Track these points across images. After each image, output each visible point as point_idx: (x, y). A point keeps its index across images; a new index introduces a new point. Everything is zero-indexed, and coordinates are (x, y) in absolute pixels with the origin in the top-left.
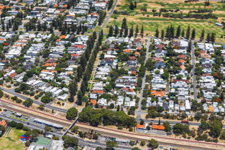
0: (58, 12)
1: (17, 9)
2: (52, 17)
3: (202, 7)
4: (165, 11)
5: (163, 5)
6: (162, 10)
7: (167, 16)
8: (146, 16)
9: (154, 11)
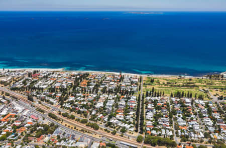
0: (116, 83)
1: (94, 82)
2: (115, 86)
3: (188, 81)
4: (170, 83)
5: (167, 80)
6: (168, 83)
7: (172, 86)
8: (160, 86)
9: (164, 83)
